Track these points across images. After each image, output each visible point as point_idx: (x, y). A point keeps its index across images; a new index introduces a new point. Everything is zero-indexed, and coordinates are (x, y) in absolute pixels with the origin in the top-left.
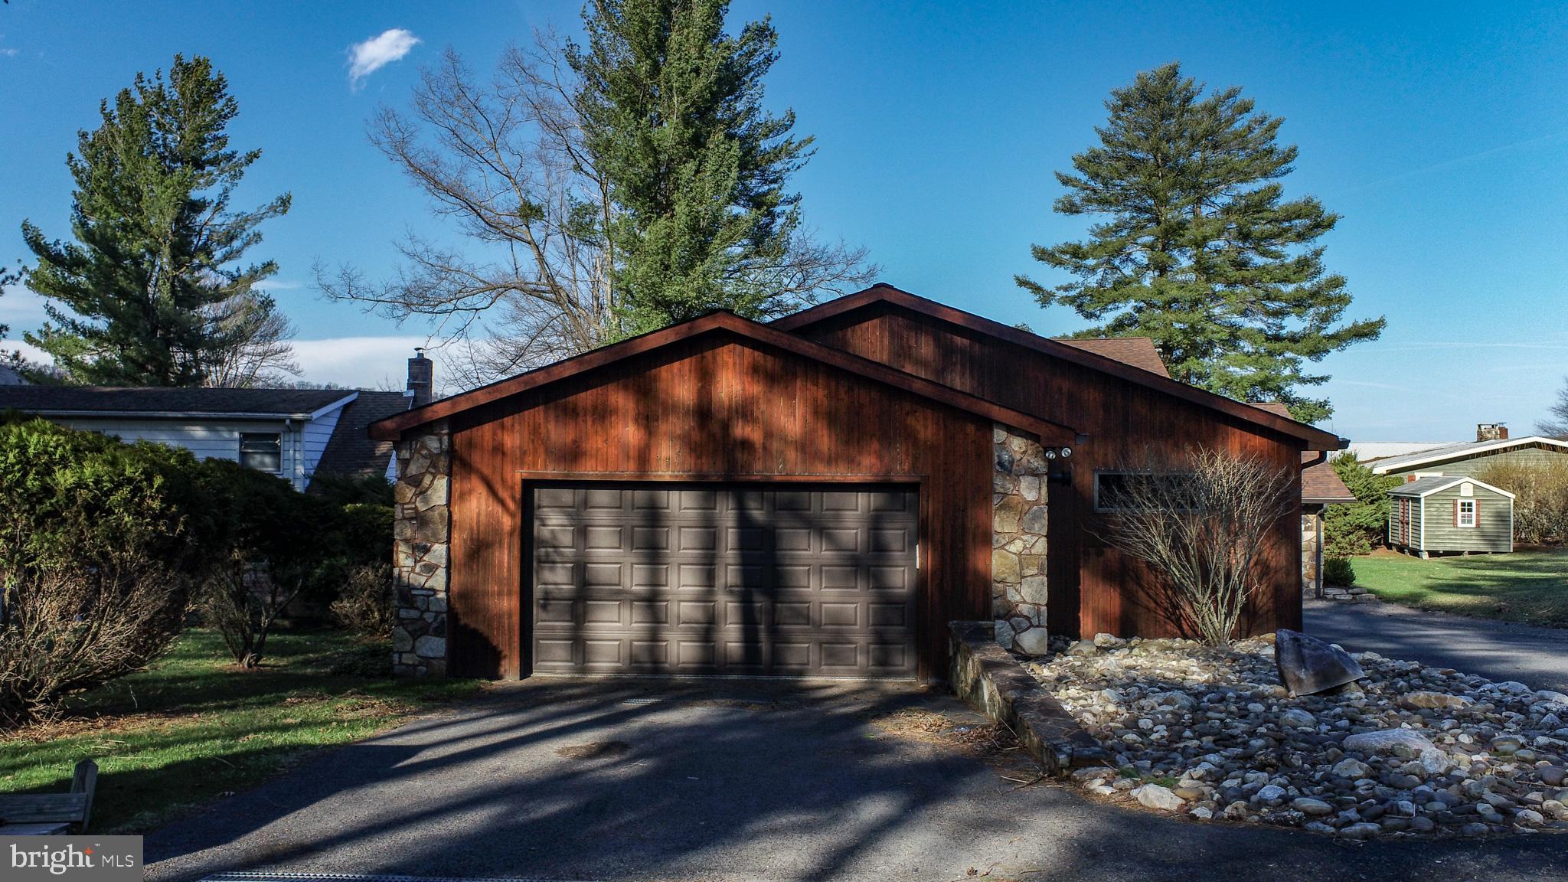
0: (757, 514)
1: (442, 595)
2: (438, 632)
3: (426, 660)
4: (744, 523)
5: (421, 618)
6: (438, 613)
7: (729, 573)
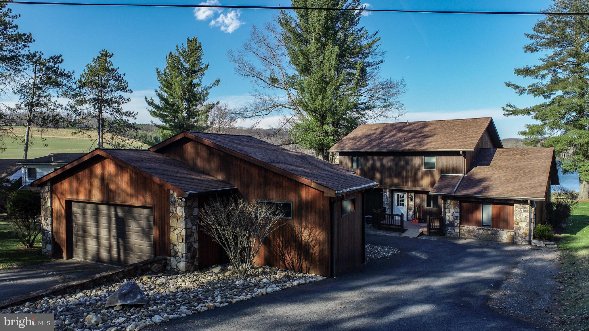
0: (120, 214)
1: (50, 233)
2: (50, 244)
3: (48, 251)
4: (116, 216)
5: (46, 239)
6: (50, 238)
7: (114, 232)
